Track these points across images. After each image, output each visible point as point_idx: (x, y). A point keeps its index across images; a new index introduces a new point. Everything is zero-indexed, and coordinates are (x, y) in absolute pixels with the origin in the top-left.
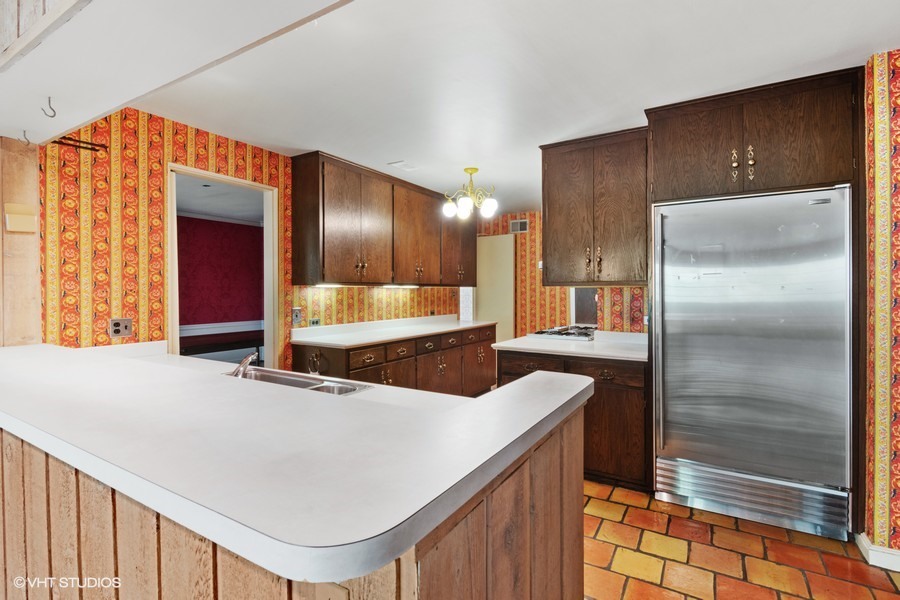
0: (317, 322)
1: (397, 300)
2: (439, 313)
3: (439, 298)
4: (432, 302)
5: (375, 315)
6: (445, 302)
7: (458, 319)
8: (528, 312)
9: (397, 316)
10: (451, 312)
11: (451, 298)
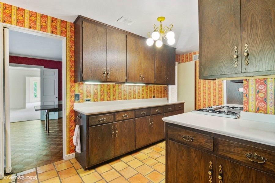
0: (89, 100)
1: (134, 91)
2: (158, 97)
3: (158, 91)
4: (154, 92)
5: (122, 97)
6: (161, 92)
7: (168, 99)
8: (202, 97)
9: (135, 98)
10: (164, 97)
11: (164, 91)
